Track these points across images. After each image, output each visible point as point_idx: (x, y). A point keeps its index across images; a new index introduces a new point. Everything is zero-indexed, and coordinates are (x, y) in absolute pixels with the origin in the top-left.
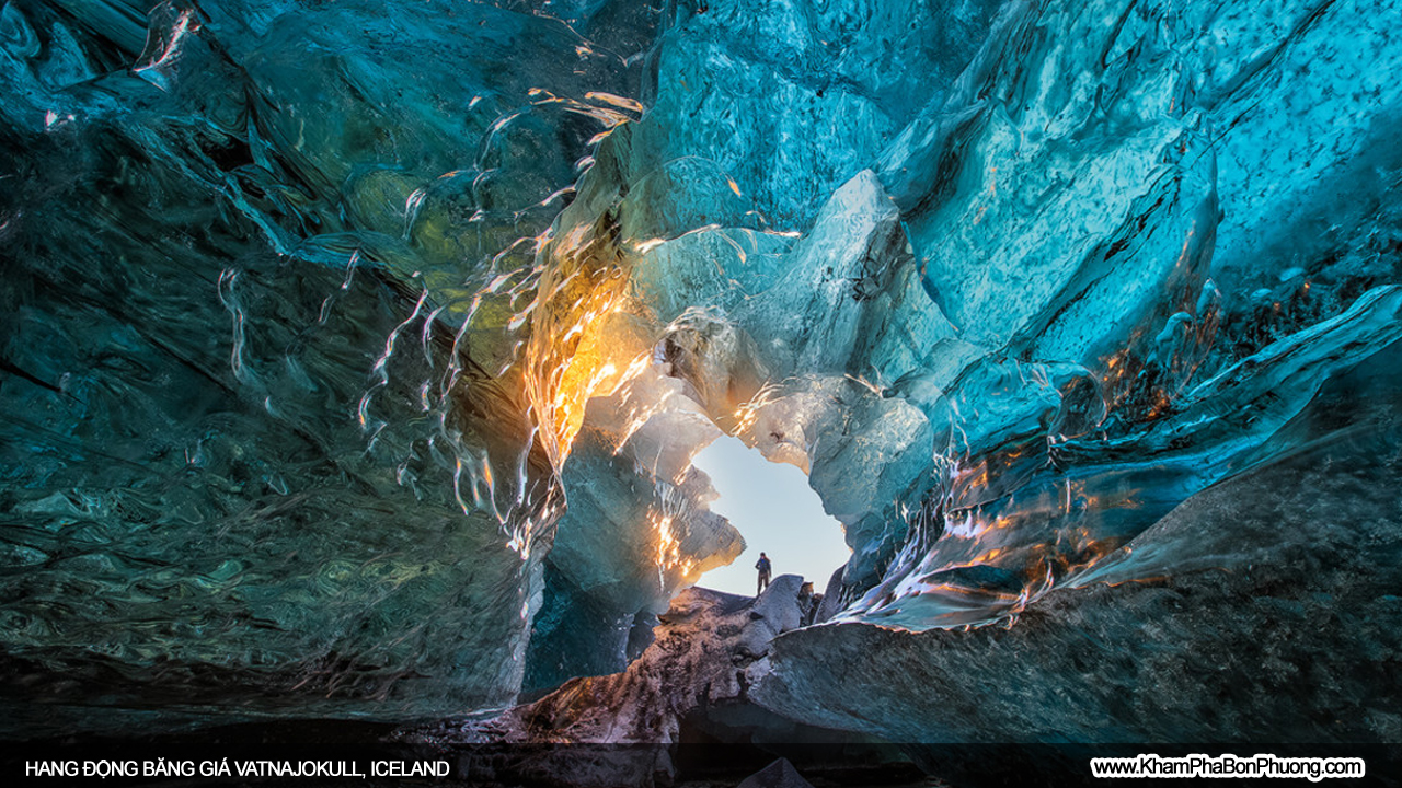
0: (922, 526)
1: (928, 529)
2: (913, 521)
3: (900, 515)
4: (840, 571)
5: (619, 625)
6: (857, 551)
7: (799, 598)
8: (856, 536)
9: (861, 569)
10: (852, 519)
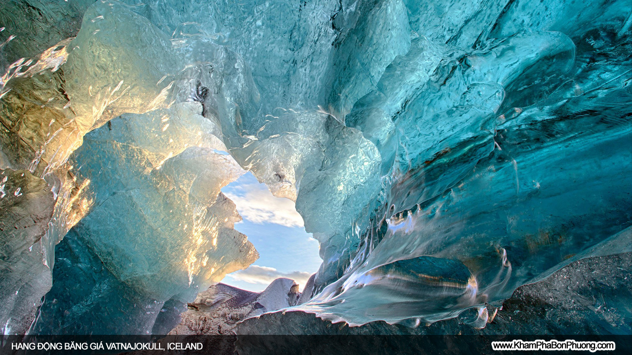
0: (369, 238)
1: (374, 239)
2: (363, 236)
3: (354, 233)
4: (314, 276)
5: (149, 310)
6: (326, 260)
7: (289, 295)
8: (325, 251)
9: (327, 273)
10: (324, 237)
